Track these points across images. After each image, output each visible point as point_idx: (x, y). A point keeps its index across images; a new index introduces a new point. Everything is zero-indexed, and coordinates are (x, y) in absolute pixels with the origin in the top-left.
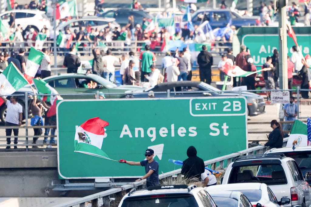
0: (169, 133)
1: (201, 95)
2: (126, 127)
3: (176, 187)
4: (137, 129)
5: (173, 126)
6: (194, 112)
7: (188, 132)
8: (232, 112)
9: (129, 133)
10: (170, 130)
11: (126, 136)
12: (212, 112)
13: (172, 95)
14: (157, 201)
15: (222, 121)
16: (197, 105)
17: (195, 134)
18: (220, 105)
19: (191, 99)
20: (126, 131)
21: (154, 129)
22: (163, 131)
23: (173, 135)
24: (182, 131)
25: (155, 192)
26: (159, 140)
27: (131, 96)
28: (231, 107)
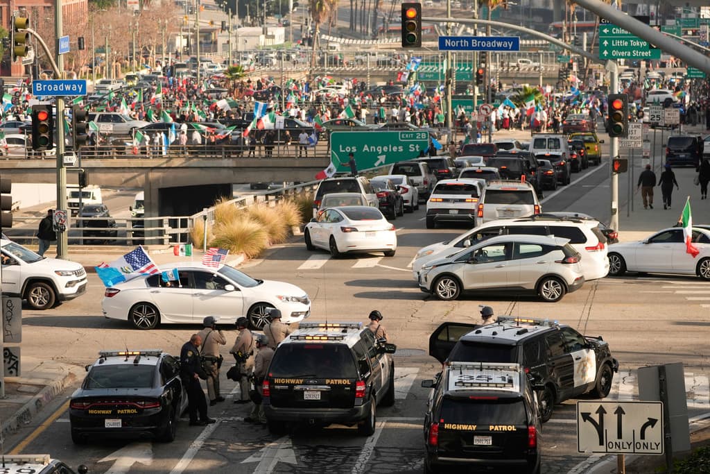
0: (388, 150)
1: (408, 130)
2: (366, 146)
3: (349, 176)
4: (372, 147)
5: (390, 146)
6: (402, 139)
7: (398, 149)
8: (421, 139)
9: (367, 149)
10: (388, 148)
11: (366, 151)
12: (411, 139)
13: (390, 130)
14: (339, 184)
15: (415, 143)
16: (403, 135)
17: (402, 150)
18: (415, 135)
19: (400, 132)
20: (366, 148)
21: (380, 147)
22: (385, 149)
23: (390, 150)
24: (395, 149)
25: (338, 179)
26: (383, 153)
27: (372, 130)
28: (421, 136)
